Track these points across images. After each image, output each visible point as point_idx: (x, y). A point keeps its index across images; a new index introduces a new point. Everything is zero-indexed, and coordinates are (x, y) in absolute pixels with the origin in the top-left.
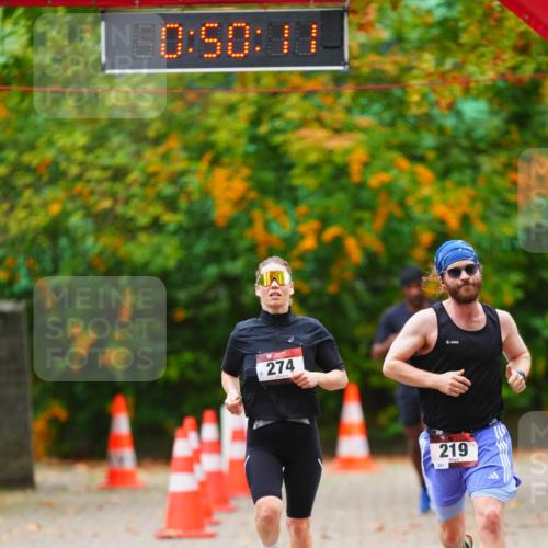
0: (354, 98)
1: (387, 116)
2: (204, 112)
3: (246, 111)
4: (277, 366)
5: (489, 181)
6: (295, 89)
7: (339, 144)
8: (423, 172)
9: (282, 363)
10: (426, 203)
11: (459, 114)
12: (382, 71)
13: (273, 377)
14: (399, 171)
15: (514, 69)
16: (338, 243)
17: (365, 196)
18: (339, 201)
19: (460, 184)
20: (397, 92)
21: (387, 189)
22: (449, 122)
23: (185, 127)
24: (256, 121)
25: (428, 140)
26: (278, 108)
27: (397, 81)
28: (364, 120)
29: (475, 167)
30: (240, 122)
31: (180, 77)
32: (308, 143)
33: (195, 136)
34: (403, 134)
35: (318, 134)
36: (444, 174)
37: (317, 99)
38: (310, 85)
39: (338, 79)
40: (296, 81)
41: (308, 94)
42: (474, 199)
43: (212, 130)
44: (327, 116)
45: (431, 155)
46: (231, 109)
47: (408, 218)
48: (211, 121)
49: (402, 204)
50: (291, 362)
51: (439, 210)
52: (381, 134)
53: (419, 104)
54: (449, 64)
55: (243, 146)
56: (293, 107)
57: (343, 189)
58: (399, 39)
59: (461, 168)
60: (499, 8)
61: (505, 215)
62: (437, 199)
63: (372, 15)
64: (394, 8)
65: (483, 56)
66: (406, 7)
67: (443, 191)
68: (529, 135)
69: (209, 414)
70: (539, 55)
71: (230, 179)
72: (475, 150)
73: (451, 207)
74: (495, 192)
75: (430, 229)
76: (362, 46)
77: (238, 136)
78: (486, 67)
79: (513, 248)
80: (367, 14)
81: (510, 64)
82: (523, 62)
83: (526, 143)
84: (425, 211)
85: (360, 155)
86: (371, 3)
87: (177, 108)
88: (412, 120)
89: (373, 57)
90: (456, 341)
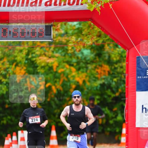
0: (54, 49)
1: (63, 54)
2: (14, 52)
3: (25, 52)
4: (34, 120)
5: (90, 71)
6: (38, 46)
7: (50, 61)
8: (73, 69)
9: (35, 119)
10: (74, 77)
11: (82, 53)
12: (61, 41)
13: (33, 123)
14: (66, 68)
15: (97, 41)
16: (50, 87)
17: (57, 75)
18: (50, 76)
19: (83, 72)
20: (66, 47)
21: (63, 73)
22: (80, 56)
23: (8, 56)
24: (28, 54)
25: (74, 60)
26: (34, 51)
27: (66, 44)
28: (57, 55)
29: (87, 68)
30: (23, 55)
31: (7, 42)
32: (42, 61)
33: (11, 58)
34: (67, 58)
35: (44, 58)
36: (79, 69)
37: (44, 49)
38: (42, 45)
39: (50, 44)
40: (38, 44)
41: (42, 48)
42: (86, 76)
43: (16, 56)
44: (47, 53)
45: (75, 64)
46: (21, 51)
47: (69, 81)
48: (16, 54)
49: (67, 77)
50: (37, 119)
51: (77, 79)
52: (62, 58)
53: (71, 50)
54: (79, 39)
55: (24, 61)
56: (38, 51)
57: (51, 73)
58: (66, 33)
59: (83, 68)
60: (93, 25)
61: (95, 81)
62: (77, 76)
63: (59, 27)
64: (65, 24)
65: (88, 37)
66: (68, 24)
67: (78, 74)
68: (101, 59)
69: (14, 133)
70: (104, 37)
71: (21, 70)
72: (87, 63)
73: (80, 78)
74: (92, 74)
75: (75, 84)
76: (56, 35)
77: (23, 58)
78: (90, 40)
79: (97, 89)
80: (58, 26)
81: (95, 40)
82: (99, 39)
83: (100, 61)
84: (73, 79)
85: (56, 64)
86: (59, 23)
87: (6, 51)
88: (70, 55)
89: (59, 38)
90: (73, 114)
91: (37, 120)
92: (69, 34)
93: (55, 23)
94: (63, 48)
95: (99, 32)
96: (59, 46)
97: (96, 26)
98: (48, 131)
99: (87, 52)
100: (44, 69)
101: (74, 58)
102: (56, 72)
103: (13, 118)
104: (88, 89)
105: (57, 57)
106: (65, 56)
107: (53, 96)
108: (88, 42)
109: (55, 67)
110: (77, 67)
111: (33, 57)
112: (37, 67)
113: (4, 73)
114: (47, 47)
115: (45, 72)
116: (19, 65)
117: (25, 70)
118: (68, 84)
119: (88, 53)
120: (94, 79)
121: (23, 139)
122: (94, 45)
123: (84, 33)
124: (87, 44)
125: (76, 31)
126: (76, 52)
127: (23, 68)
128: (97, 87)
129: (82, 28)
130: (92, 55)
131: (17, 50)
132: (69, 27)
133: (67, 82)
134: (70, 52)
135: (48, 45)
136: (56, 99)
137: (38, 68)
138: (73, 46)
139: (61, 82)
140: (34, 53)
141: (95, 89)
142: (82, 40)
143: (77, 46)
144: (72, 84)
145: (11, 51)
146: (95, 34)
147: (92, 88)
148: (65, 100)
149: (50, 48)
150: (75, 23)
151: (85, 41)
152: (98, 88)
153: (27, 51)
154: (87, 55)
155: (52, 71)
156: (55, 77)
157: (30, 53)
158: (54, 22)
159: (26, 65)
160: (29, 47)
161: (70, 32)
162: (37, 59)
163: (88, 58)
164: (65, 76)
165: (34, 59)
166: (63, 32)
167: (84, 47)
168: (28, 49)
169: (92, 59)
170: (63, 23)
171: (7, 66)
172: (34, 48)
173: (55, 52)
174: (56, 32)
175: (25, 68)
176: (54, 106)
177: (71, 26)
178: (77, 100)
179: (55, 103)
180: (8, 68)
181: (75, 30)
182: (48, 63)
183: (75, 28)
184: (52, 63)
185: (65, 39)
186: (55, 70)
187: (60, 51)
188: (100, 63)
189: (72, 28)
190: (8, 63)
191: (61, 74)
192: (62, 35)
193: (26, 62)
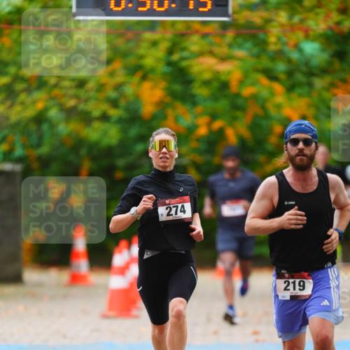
0: (235, 38)
1: (255, 50)
3: (164, 45)
5: (320, 95)
6: (197, 32)
7: (224, 67)
8: (278, 87)
9: (177, 207)
10: (279, 107)
11: (301, 51)
12: (252, 22)
14: (261, 87)
15: (338, 23)
17: (240, 102)
18: (223, 104)
19: (300, 95)
20: (261, 35)
22: (295, 56)
23: (125, 55)
24: (170, 52)
25: (281, 67)
28: (240, 53)
29: (310, 85)
31: (122, 22)
32: (204, 67)
34: (265, 62)
35: (210, 61)
36: (290, 89)
38: (206, 30)
39: (224, 26)
41: (205, 35)
42: (309, 105)
43: (142, 57)
44: (217, 50)
45: (282, 76)
46: (154, 44)
47: (267, 116)
48: (142, 51)
50: (183, 206)
51: (287, 112)
52: (252, 62)
54: (296, 19)
55: (162, 68)
56: (194, 44)
57: (225, 96)
58: (264, 2)
59: (301, 85)
61: (328, 116)
62: (286, 105)
65: (317, 14)
67: (290, 99)
68: (345, 66)
71: (153, 88)
72: (311, 73)
74: (323, 101)
75: (281, 124)
78: (320, 21)
82: (343, 20)
85: (237, 75)
88: (271, 54)
89: (246, 13)
90: (293, 202)
92: (270, 3)
94: (254, 36)
96: (244, 31)
102: (237, 95)
105: (239, 59)
106: (258, 56)
108: (318, 25)
109: (234, 83)
110: (289, 83)
114: (216, 35)
115: (213, 94)
116: (151, 76)
117: (164, 89)
124: (314, 31)
126: (286, 49)
130: (325, 56)
131: (146, 41)
133: (262, 118)
134: (272, 47)
137: (195, 84)
138: (280, 34)
140: (185, 49)
143: (289, 33)
145: (132, 44)
146: (333, 6)
154: (312, 55)
159: (168, 78)
162: (193, 62)
164: (259, 104)
165: (185, 63)
167: (307, 36)
175: (163, 84)
178: (301, 150)
182: (218, 73)
184: (228, 73)
185: (261, 17)
187: (248, 45)
191: (247, 99)
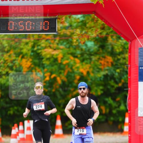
0: (59, 41)
1: (68, 46)
2: (20, 44)
3: (31, 44)
4: (38, 107)
5: (94, 63)
6: (44, 38)
7: (55, 53)
8: (77, 60)
9: (39, 106)
10: (78, 68)
11: (86, 45)
12: (66, 34)
13: (37, 109)
14: (71, 60)
15: (101, 33)
16: (55, 78)
17: (62, 66)
18: (55, 67)
19: (87, 63)
20: (70, 39)
21: (68, 64)
22: (84, 47)
23: (15, 48)
24: (33, 47)
25: (78, 52)
26: (39, 44)
27: (70, 36)
28: (62, 47)
29: (91, 59)
30: (29, 47)
31: (14, 35)
32: (47, 53)
33: (18, 50)
34: (72, 50)
35: (50, 50)
36: (83, 61)
37: (50, 41)
38: (47, 37)
39: (55, 36)
40: (44, 36)
41: (47, 40)
42: (90, 67)
43: (22, 49)
44: (52, 45)
45: (79, 56)
46: (27, 44)
47: (73, 72)
48: (22, 47)
49: (72, 68)
50: (41, 105)
51: (81, 70)
52: (66, 50)
53: (76, 42)
54: (84, 32)
55: (30, 53)
56: (43, 43)
57: (56, 64)
58: (71, 26)
59: (87, 59)
60: (96, 18)
61: (98, 72)
62: (81, 67)
63: (64, 20)
64: (70, 17)
65: (92, 30)
66: (73, 17)
67: (82, 65)
68: (104, 51)
69: (21, 123)
70: (107, 30)
71: (27, 62)
72: (91, 55)
73: (84, 69)
74: (96, 65)
75: (79, 75)
76: (61, 27)
77: (29, 51)
78: (93, 33)
79: (100, 80)
80: (62, 19)
81: (99, 32)
82: (103, 32)
83: (104, 53)
84: (78, 70)
85: (61, 56)
86: (63, 16)
87: (13, 43)
88: (74, 47)
89: (64, 30)
90: (80, 107)
91: (41, 107)
92: (73, 26)
93: (60, 16)
94: (67, 40)
95: (103, 25)
96: (63, 38)
97: (99, 19)
98: (53, 120)
99: (90, 44)
100: (50, 60)
101: (79, 49)
102: (61, 64)
103: (20, 109)
104: (91, 80)
105: (61, 49)
106: (69, 48)
107: (58, 86)
108: (92, 34)
109: (59, 59)
110: (81, 58)
111: (39, 49)
112: (42, 59)
113: (10, 65)
114: (52, 40)
115: (50, 63)
116: (25, 57)
117: (31, 62)
118: (73, 75)
119: (92, 45)
120: (98, 70)
121: (29, 129)
122: (97, 38)
123: (88, 25)
124: (91, 37)
125: (80, 24)
126: (80, 44)
127: (28, 60)
128: (100, 77)
129: (86, 21)
130: (96, 47)
131: (23, 42)
132: (73, 20)
133: (71, 73)
134: (75, 44)
135: (53, 38)
136: (61, 90)
137: (44, 60)
138: (78, 39)
139: (66, 73)
140: (39, 45)
141: (99, 79)
142: (86, 33)
143: (81, 38)
144: (76, 75)
145: (17, 44)
146: (99, 27)
147: (96, 78)
148: (70, 91)
149: (55, 40)
150: (79, 16)
151: (89, 33)
152: (102, 79)
153: (32, 44)
154: (91, 47)
155: (57, 62)
156: (60, 69)
157: (36, 46)
158: (58, 15)
159: (32, 57)
160: (35, 40)
161: (75, 25)
162: (43, 51)
163: (92, 50)
164: (70, 67)
165: (39, 51)
166: (67, 24)
167: (88, 39)
168: (33, 42)
169: (96, 51)
170: (68, 16)
171: (14, 58)
172: (40, 41)
173: (59, 44)
174: (61, 25)
175: (31, 60)
176: (59, 97)
177: (75, 19)
178: (82, 91)
179: (60, 93)
180: (15, 60)
181: (79, 22)
182: (53, 55)
183: (79, 21)
184: (57, 55)
185: (70, 32)
186: (60, 62)
187: (65, 43)
188: (104, 55)
189: (75, 21)
190: (15, 55)
191: (65, 65)
192: (66, 28)
193: (32, 54)
